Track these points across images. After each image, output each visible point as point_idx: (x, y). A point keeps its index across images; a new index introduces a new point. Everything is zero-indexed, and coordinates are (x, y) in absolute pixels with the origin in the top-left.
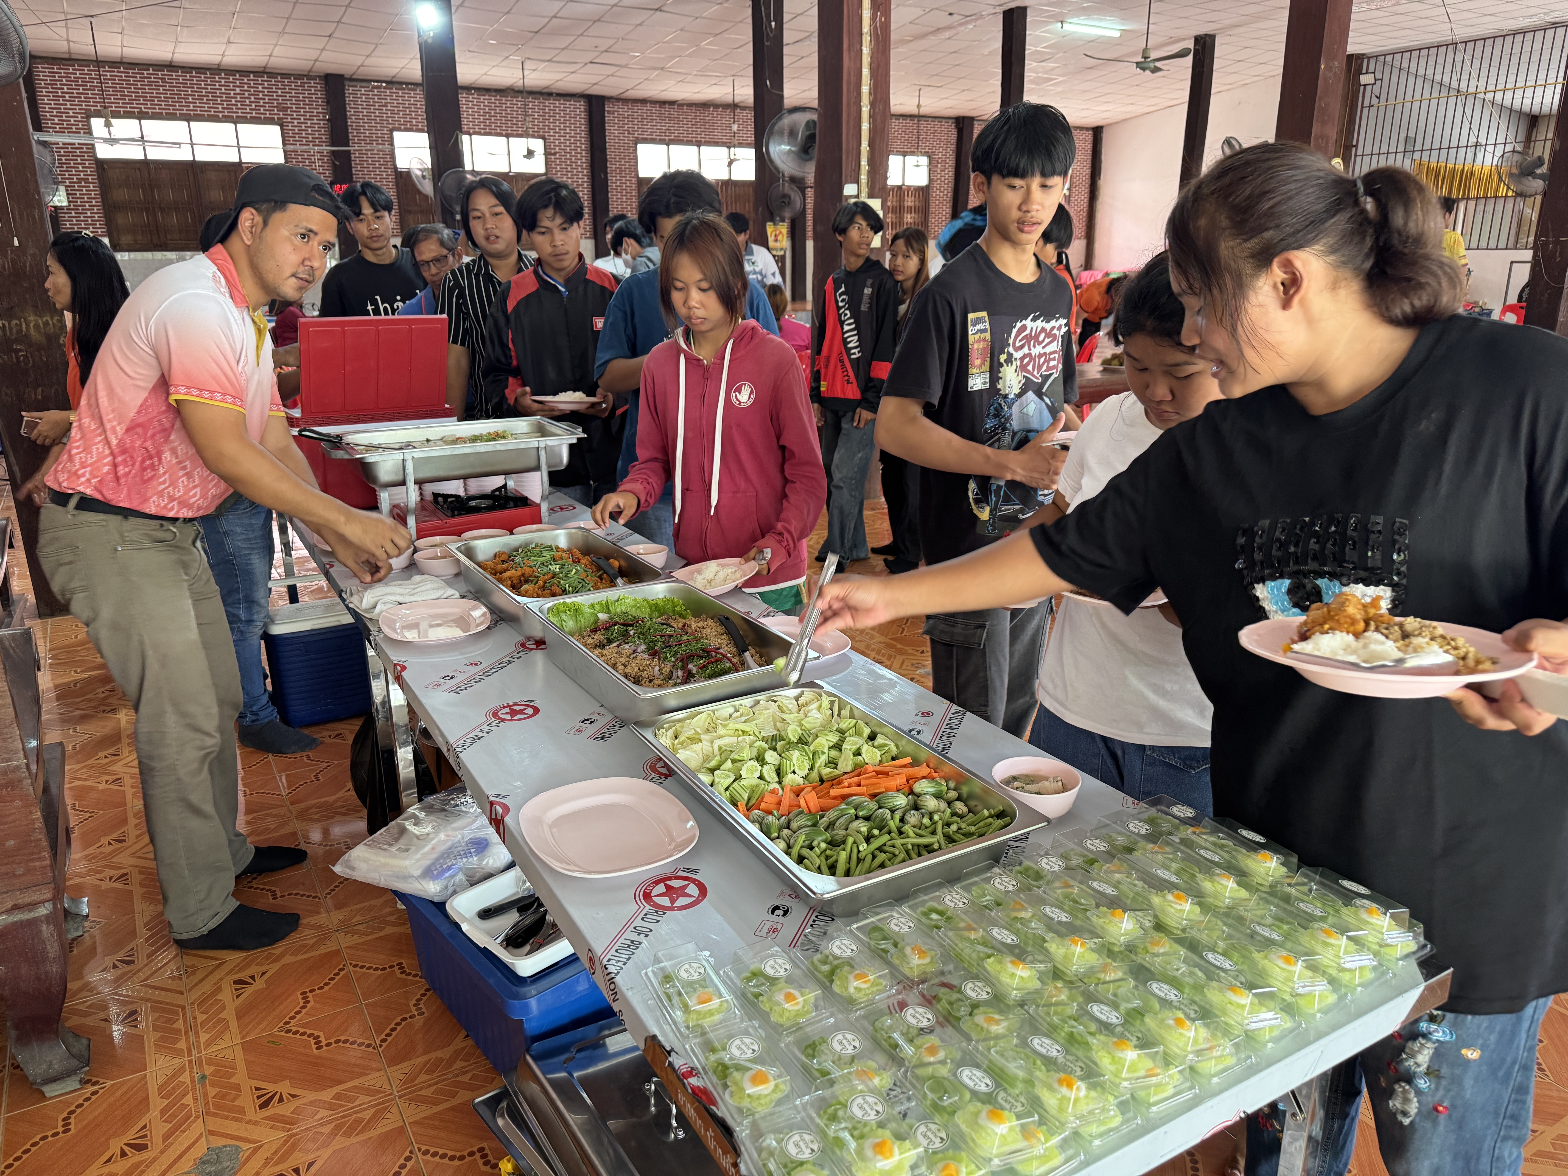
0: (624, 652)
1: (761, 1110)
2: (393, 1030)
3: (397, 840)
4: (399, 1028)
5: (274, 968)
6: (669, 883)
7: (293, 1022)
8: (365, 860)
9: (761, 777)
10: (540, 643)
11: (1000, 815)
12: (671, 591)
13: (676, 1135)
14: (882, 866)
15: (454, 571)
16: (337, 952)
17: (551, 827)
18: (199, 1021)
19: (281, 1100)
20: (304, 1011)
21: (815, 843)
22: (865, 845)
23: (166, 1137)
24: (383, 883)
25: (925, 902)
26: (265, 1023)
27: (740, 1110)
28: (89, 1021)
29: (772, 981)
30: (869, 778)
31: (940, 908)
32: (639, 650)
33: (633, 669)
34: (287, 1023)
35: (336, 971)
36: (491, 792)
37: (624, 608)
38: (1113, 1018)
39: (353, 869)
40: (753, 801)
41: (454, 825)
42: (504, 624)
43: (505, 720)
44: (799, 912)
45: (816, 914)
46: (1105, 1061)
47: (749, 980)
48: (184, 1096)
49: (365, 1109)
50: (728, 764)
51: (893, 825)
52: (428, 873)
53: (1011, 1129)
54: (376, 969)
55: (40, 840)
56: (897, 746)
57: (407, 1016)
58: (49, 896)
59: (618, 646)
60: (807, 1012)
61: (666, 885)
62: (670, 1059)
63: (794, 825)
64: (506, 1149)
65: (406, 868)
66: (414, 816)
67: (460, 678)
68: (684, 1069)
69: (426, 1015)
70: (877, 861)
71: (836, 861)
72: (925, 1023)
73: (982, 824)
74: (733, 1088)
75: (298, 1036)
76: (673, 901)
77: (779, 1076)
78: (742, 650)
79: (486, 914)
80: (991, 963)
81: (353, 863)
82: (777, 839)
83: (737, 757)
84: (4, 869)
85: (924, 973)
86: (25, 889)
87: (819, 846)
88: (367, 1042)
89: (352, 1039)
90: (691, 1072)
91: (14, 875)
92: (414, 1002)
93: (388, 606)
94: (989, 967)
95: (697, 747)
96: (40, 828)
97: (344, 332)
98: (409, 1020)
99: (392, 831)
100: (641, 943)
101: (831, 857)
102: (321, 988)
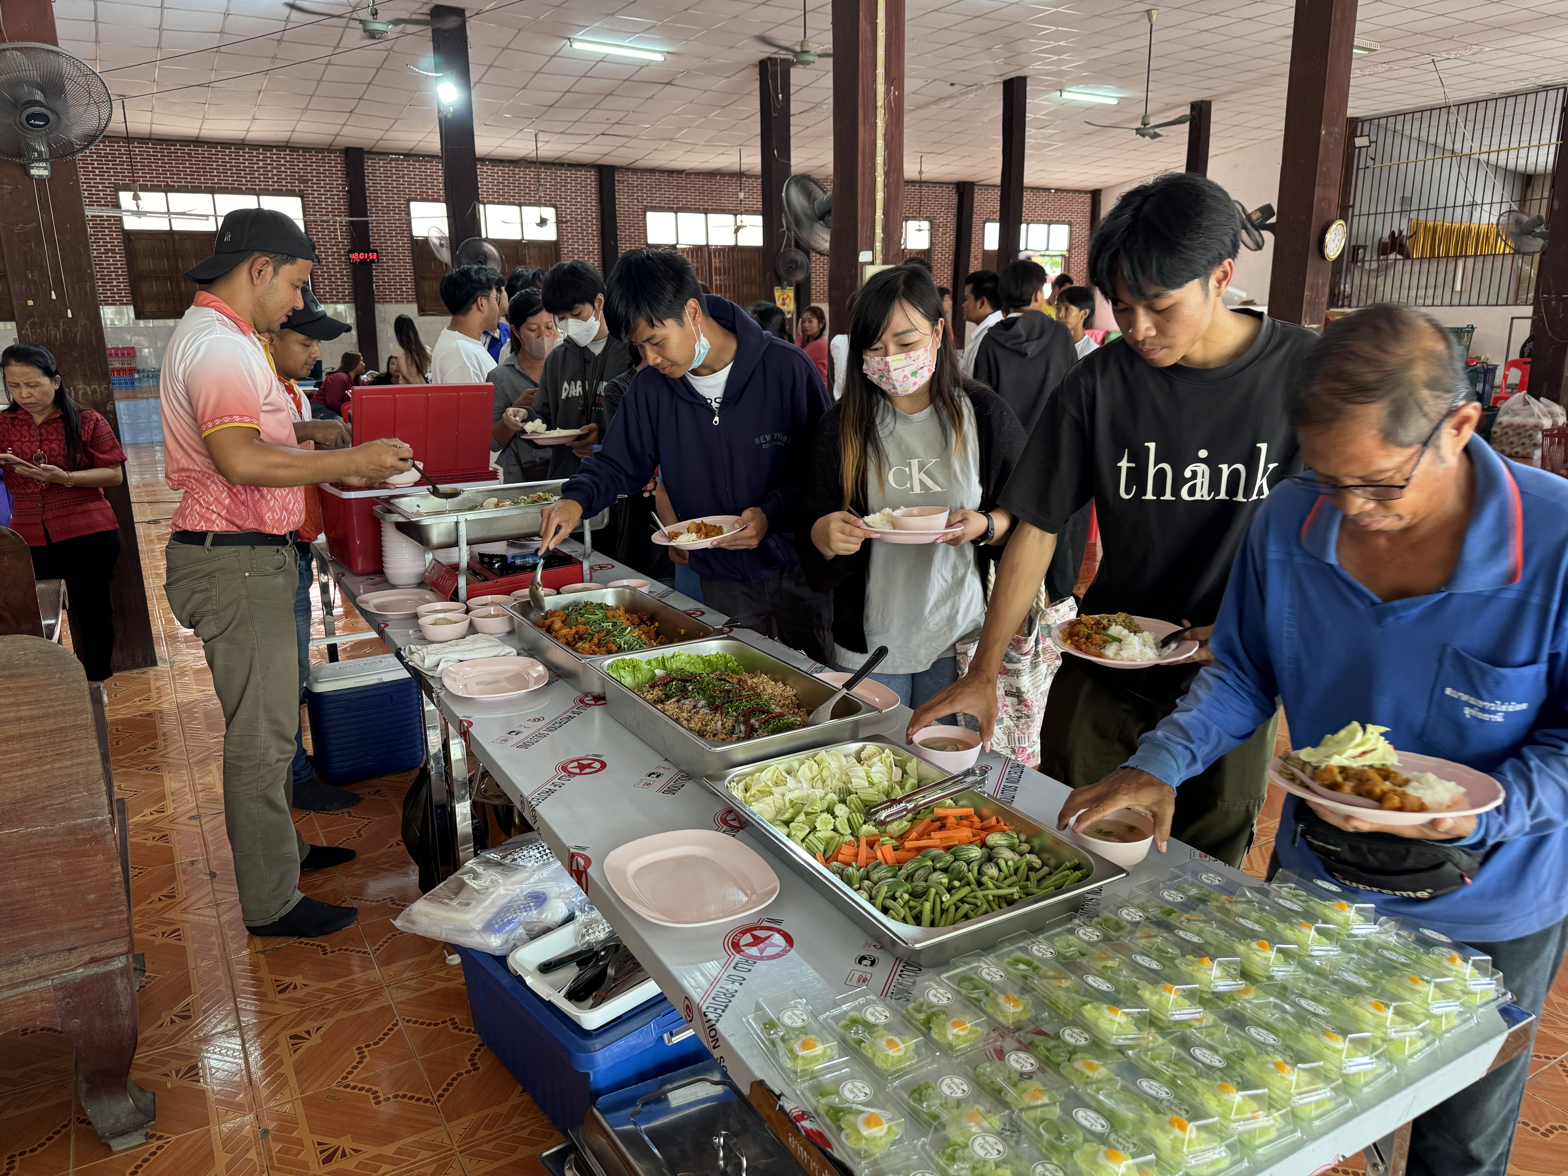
0: (684, 707)
1: (878, 1152)
2: (450, 1085)
3: (457, 894)
4: (455, 1083)
5: (329, 1023)
6: (755, 933)
7: (350, 1077)
8: (426, 915)
9: (835, 830)
10: (599, 699)
11: (1077, 867)
12: (726, 648)
14: (966, 917)
15: (509, 628)
16: (390, 1008)
17: (636, 878)
19: (344, 1155)
20: (361, 1066)
21: (898, 895)
22: (948, 896)
24: (442, 937)
25: (1012, 951)
26: (323, 1078)
27: (858, 1153)
28: (151, 1076)
29: (870, 1027)
31: (1027, 957)
32: (699, 705)
33: (696, 724)
34: (345, 1078)
35: (390, 1026)
36: (571, 844)
37: (679, 664)
39: (413, 923)
40: (829, 853)
41: (513, 879)
42: (561, 681)
44: (885, 962)
45: (902, 964)
46: (1211, 1103)
47: (848, 1028)
48: (248, 1150)
49: (428, 1164)
50: (802, 817)
51: (971, 877)
52: (490, 927)
54: (429, 1025)
55: (119, 894)
57: (463, 1071)
58: (125, 949)
59: (678, 701)
60: (909, 1059)
61: (753, 936)
62: (781, 1103)
63: (875, 876)
65: (468, 922)
66: (472, 871)
67: (526, 733)
68: (795, 1113)
69: (481, 1070)
70: (961, 912)
71: (921, 912)
72: (1028, 1068)
73: (1058, 876)
74: (848, 1131)
75: (356, 1091)
77: (891, 1120)
79: (547, 967)
80: (1089, 1010)
81: (414, 917)
82: (859, 889)
83: (810, 810)
84: (83, 923)
85: (1019, 1021)
86: (102, 942)
87: (901, 897)
88: (424, 1097)
89: (409, 1094)
90: (803, 1116)
91: (94, 929)
92: (468, 1057)
93: (450, 663)
94: (1086, 1014)
95: (769, 800)
96: (120, 882)
97: (395, 399)
98: (465, 1075)
99: (451, 886)
100: (736, 991)
101: (915, 907)
102: (376, 1043)
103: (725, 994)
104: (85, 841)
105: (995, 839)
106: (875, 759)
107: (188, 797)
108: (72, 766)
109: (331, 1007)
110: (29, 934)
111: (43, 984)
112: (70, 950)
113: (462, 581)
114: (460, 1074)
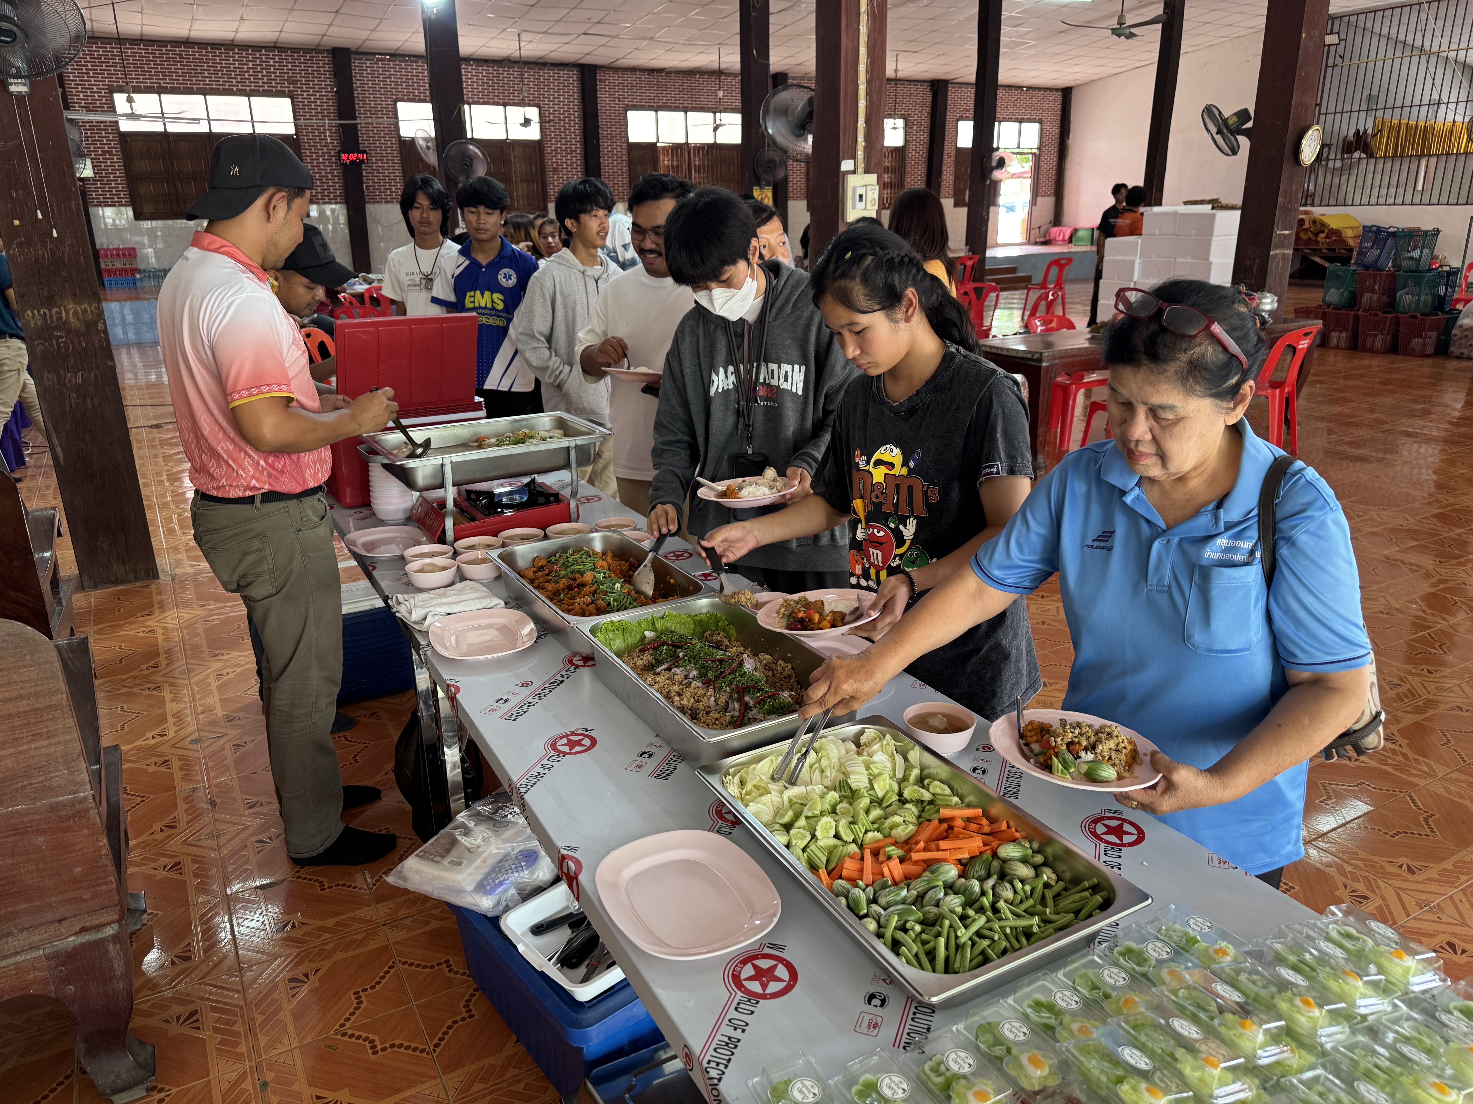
0: (676, 677)
2: (445, 1033)
3: (448, 851)
4: (451, 1031)
5: (326, 965)
7: (348, 1024)
8: (418, 872)
9: (837, 836)
11: (1096, 890)
12: (713, 607)
14: (986, 958)
15: (493, 574)
16: (386, 948)
17: (627, 888)
18: (258, 1023)
20: (358, 1012)
21: (909, 925)
22: (963, 930)
24: (436, 894)
26: (321, 1025)
28: (152, 1022)
32: (691, 676)
33: (688, 701)
34: (342, 1025)
35: (386, 969)
36: (561, 843)
37: (669, 626)
39: (405, 879)
40: (832, 865)
41: (504, 837)
42: (550, 639)
43: (564, 754)
44: (896, 1004)
45: (914, 1004)
47: (862, 1095)
50: (802, 821)
51: (986, 902)
52: (481, 887)
54: (425, 967)
55: (106, 865)
57: (458, 1018)
58: (116, 917)
59: (669, 669)
63: (883, 900)
65: (459, 882)
66: (463, 825)
69: (476, 1017)
70: (979, 950)
71: (935, 948)
75: (353, 1040)
76: (764, 986)
79: (539, 929)
80: (1125, 1091)
81: (406, 872)
82: (866, 916)
83: (810, 814)
84: (71, 895)
85: (1045, 1088)
86: (94, 911)
87: (913, 929)
88: (421, 1047)
89: (406, 1044)
91: (82, 900)
92: (463, 1003)
93: (437, 617)
94: (1123, 1096)
95: (766, 798)
96: (107, 855)
97: (378, 332)
98: (460, 1023)
99: (442, 841)
100: (739, 1040)
101: (928, 942)
102: (372, 988)
103: (727, 1044)
104: (68, 818)
105: (1009, 851)
106: (876, 747)
107: (189, 719)
108: (50, 745)
109: (328, 947)
110: (17, 908)
111: (35, 954)
112: (60, 921)
113: (449, 523)
114: (455, 1022)
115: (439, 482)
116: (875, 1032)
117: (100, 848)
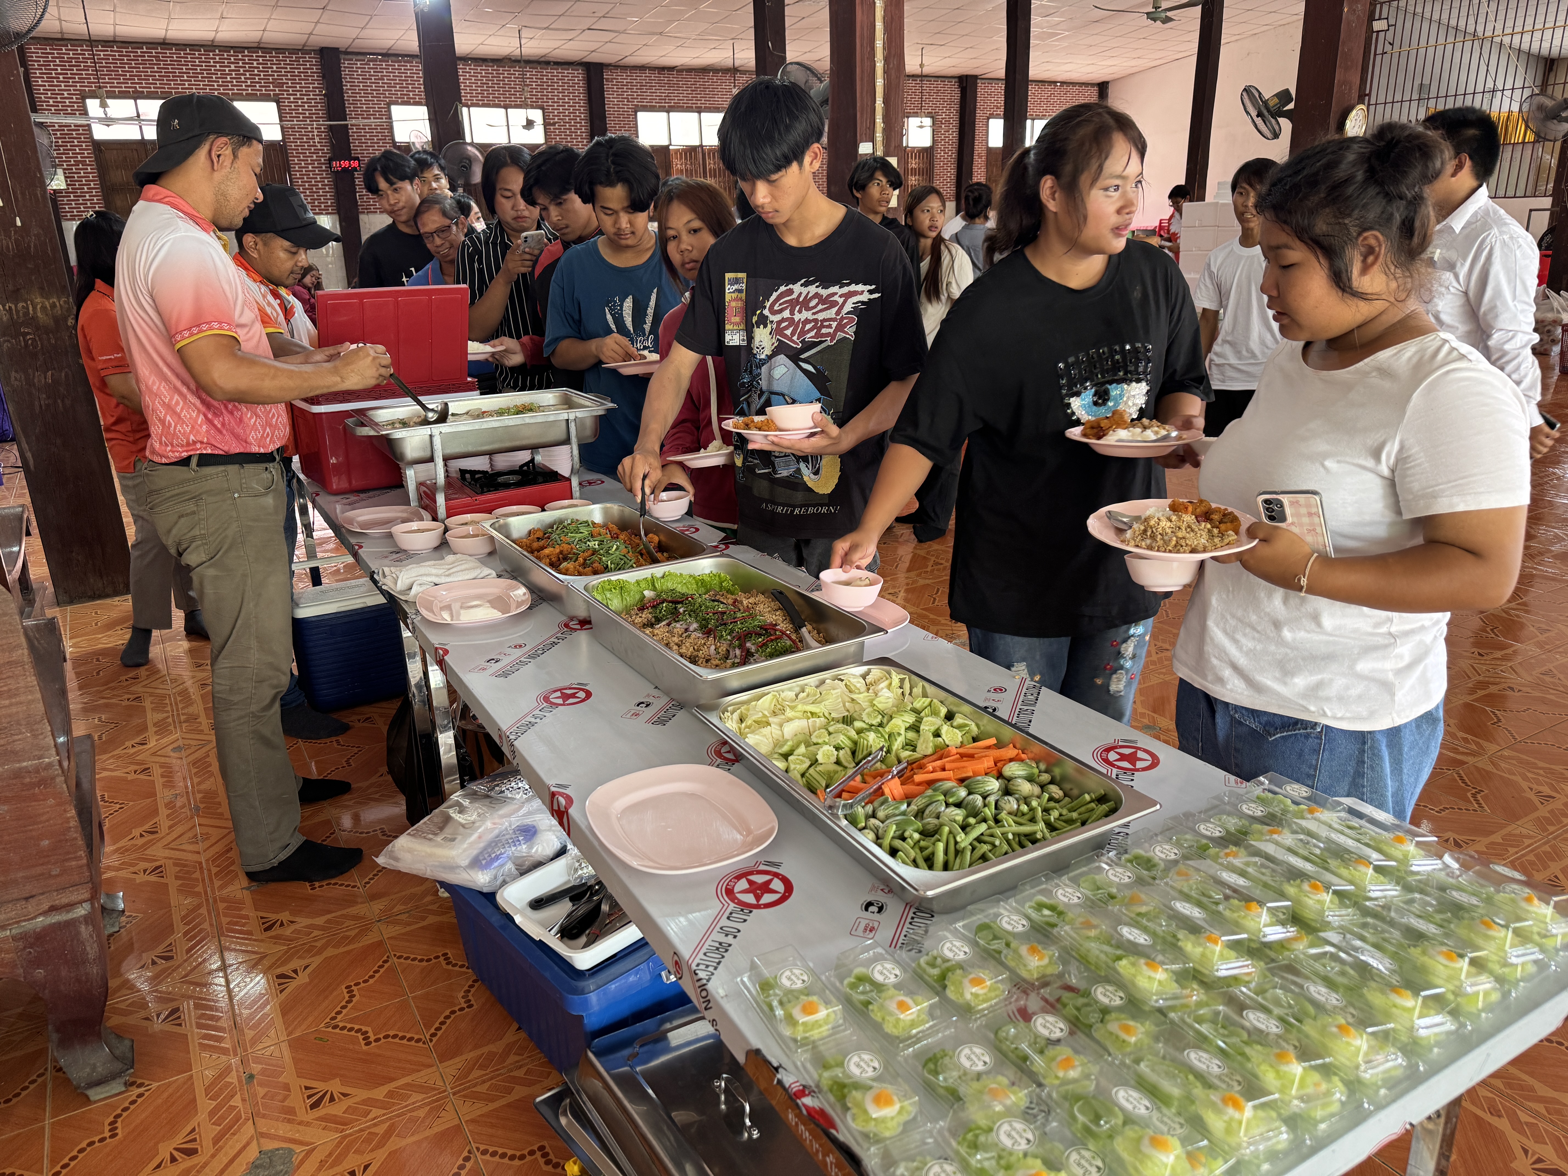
0: (675, 630)
1: (889, 1136)
2: (442, 1023)
3: (441, 829)
4: (448, 1021)
5: (316, 961)
6: (751, 878)
7: (339, 1017)
8: (410, 851)
9: (838, 762)
10: (585, 623)
11: (1102, 799)
12: (718, 566)
13: (750, 1135)
14: (984, 858)
15: (487, 549)
16: (380, 944)
17: (619, 819)
18: (243, 1018)
19: (332, 1099)
20: (350, 1006)
21: (907, 834)
22: (963, 835)
23: (216, 1140)
24: (429, 874)
25: (1034, 895)
26: (310, 1019)
27: (866, 1136)
28: (131, 1020)
29: (878, 987)
30: (953, 761)
31: (1050, 901)
32: (691, 629)
33: (687, 649)
34: (333, 1018)
35: (380, 963)
36: (551, 781)
37: (669, 585)
38: (1272, 1027)
39: (397, 859)
41: (501, 812)
42: (544, 605)
43: (558, 705)
44: (894, 908)
45: (913, 910)
46: (1269, 1077)
47: (853, 986)
48: (232, 1096)
49: (420, 1107)
50: (802, 749)
51: (989, 812)
52: (477, 863)
53: (1177, 1157)
54: (421, 960)
55: (76, 839)
56: (978, 726)
57: (456, 1008)
58: (87, 895)
59: (669, 625)
60: (923, 1023)
62: (779, 1076)
63: (881, 814)
64: (569, 1149)
65: (453, 858)
66: (458, 804)
67: (505, 661)
68: (795, 1088)
69: (475, 1007)
70: (978, 853)
71: (933, 854)
72: (1057, 1034)
73: (1083, 809)
74: (854, 1110)
75: (345, 1032)
76: (758, 898)
77: (904, 1097)
78: (797, 628)
79: (538, 904)
80: (1124, 966)
81: (398, 854)
82: (864, 828)
84: (39, 870)
85: (1044, 976)
86: (62, 889)
87: (911, 837)
88: (416, 1037)
89: (401, 1034)
90: (803, 1091)
91: (51, 876)
92: (462, 994)
93: (424, 587)
94: (1121, 970)
95: (766, 731)
96: (76, 827)
97: (362, 304)
98: (458, 1013)
99: (436, 820)
100: (730, 945)
101: (926, 848)
102: (365, 981)
103: (718, 949)
104: (32, 785)
106: (882, 686)
107: (171, 728)
108: (11, 705)
109: (319, 944)
111: (2, 935)
112: (27, 899)
113: (441, 499)
114: (453, 1012)
115: (428, 454)
116: (871, 935)
117: (67, 820)
